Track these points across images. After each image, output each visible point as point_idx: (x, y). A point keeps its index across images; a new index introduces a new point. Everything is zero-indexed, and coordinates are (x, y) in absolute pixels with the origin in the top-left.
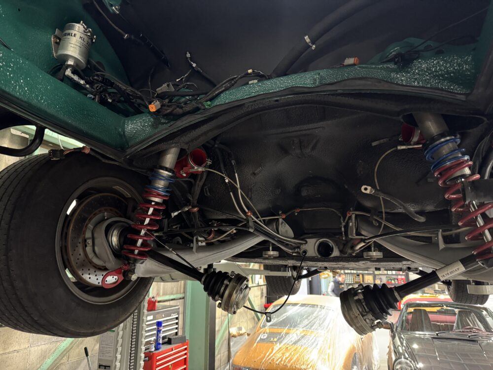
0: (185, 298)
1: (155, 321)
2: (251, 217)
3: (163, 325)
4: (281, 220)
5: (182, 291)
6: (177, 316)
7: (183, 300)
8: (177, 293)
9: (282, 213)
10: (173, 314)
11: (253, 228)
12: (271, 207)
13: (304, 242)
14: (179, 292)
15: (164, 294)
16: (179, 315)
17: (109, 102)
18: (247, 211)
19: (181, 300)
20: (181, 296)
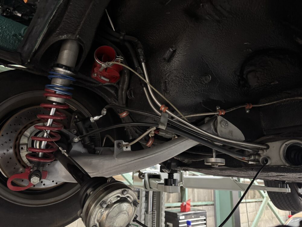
0: (215, 204)
1: (186, 221)
2: (166, 112)
3: (192, 224)
4: (219, 118)
5: (213, 200)
6: (205, 218)
7: (213, 206)
8: (209, 201)
9: (221, 109)
10: (201, 216)
11: (164, 125)
12: (201, 101)
13: (265, 147)
14: (210, 200)
15: (199, 201)
16: (206, 218)
17: (19, 16)
18: (160, 105)
19: (212, 206)
20: (212, 203)
